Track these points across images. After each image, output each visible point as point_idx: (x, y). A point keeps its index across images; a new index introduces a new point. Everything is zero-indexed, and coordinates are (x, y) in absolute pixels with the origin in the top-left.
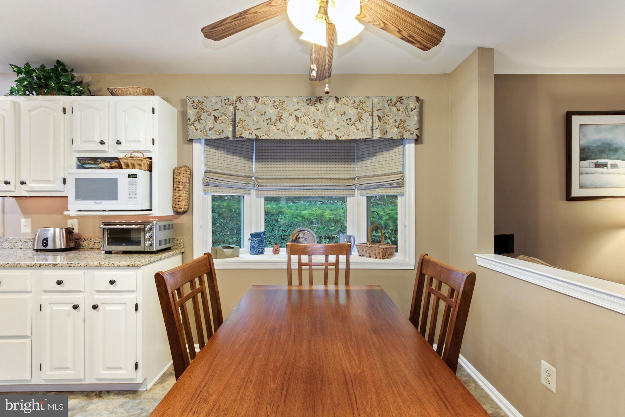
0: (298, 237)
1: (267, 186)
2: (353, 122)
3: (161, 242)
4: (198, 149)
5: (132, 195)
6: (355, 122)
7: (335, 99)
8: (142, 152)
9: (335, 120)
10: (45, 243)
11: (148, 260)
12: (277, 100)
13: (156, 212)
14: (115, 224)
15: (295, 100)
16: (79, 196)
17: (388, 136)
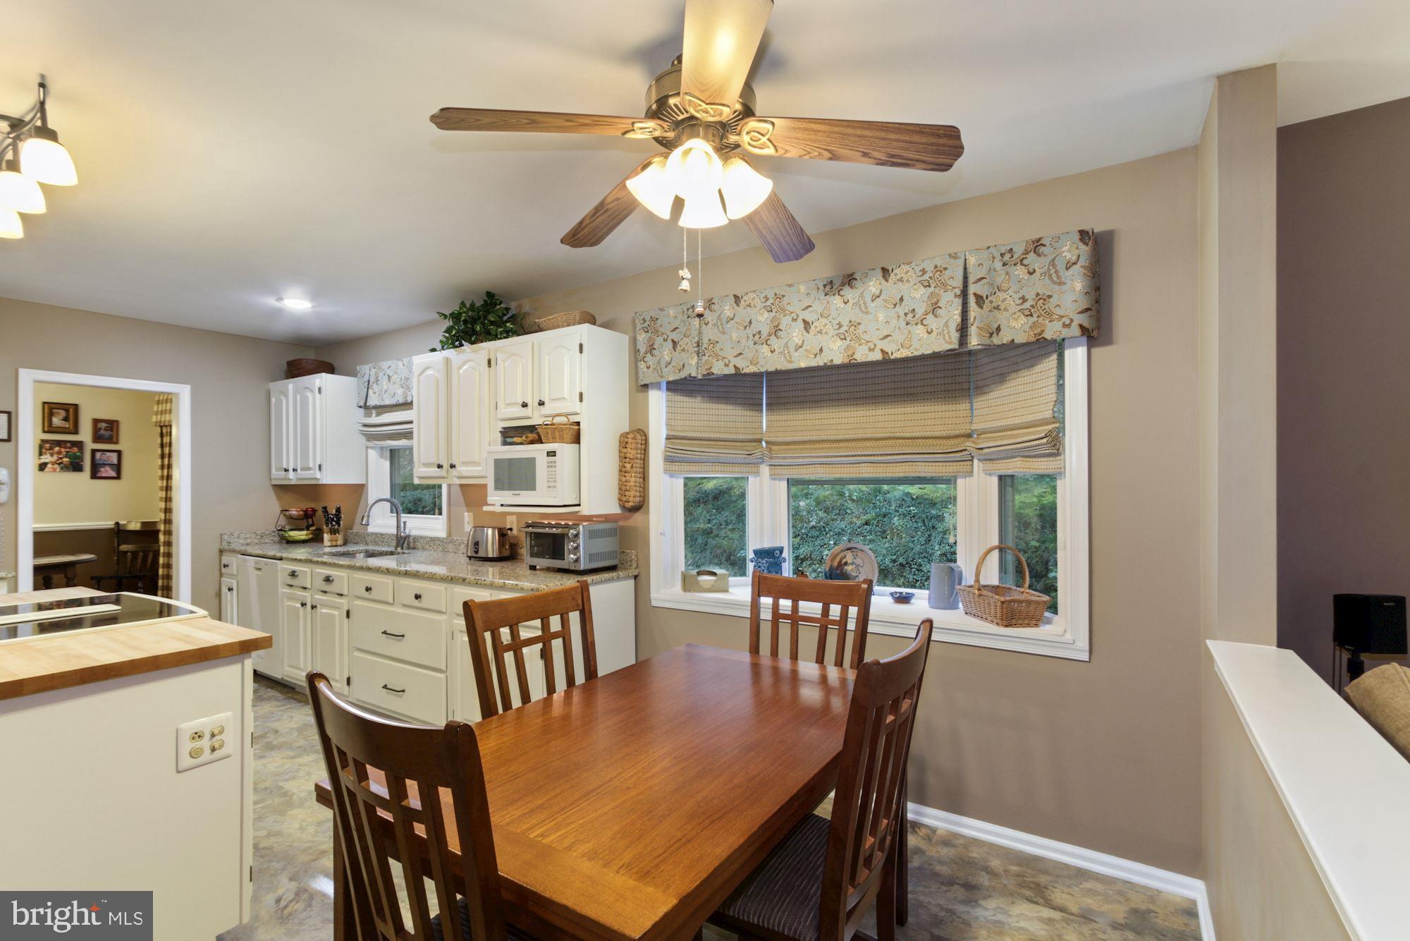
0: (844, 561)
1: (785, 458)
2: (920, 317)
3: (591, 557)
4: (657, 401)
5: (552, 483)
6: (925, 317)
7: (880, 273)
8: (567, 415)
9: (881, 317)
10: (476, 548)
11: (559, 584)
12: (771, 295)
13: (585, 510)
14: (544, 526)
15: (802, 288)
16: (500, 485)
17: (1004, 338)
